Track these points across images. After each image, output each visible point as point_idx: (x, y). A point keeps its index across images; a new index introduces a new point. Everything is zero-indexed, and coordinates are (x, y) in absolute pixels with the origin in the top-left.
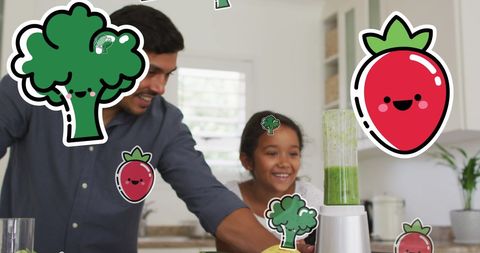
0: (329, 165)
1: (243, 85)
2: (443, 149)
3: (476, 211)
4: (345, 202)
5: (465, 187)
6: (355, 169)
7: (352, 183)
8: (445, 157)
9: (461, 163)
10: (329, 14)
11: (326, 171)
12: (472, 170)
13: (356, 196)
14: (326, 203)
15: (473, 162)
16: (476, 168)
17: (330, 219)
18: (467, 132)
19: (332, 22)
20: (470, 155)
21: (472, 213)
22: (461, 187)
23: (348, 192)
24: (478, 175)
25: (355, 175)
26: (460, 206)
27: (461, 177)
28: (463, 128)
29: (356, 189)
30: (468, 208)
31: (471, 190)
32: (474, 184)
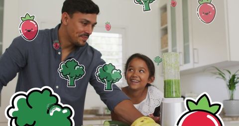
0: (166, 79)
1: (121, 40)
2: (219, 71)
3: (235, 100)
4: (174, 96)
5: (230, 89)
6: (178, 81)
7: (177, 87)
8: (220, 74)
9: (228, 77)
10: (162, 5)
11: (165, 82)
12: (234, 80)
13: (179, 93)
14: (165, 97)
15: (234, 77)
16: (235, 79)
17: (167, 104)
18: (231, 62)
19: (164, 9)
20: (233, 73)
21: (234, 101)
22: (228, 88)
23: (176, 92)
24: (237, 83)
25: (179, 83)
26: (228, 98)
27: (228, 83)
28: (229, 60)
29: (179, 90)
30: (232, 99)
31: (233, 90)
32: (234, 87)
